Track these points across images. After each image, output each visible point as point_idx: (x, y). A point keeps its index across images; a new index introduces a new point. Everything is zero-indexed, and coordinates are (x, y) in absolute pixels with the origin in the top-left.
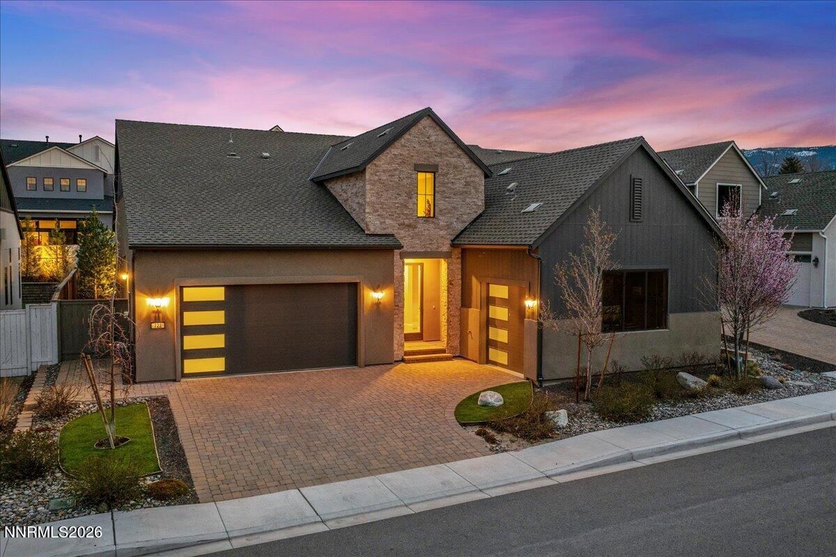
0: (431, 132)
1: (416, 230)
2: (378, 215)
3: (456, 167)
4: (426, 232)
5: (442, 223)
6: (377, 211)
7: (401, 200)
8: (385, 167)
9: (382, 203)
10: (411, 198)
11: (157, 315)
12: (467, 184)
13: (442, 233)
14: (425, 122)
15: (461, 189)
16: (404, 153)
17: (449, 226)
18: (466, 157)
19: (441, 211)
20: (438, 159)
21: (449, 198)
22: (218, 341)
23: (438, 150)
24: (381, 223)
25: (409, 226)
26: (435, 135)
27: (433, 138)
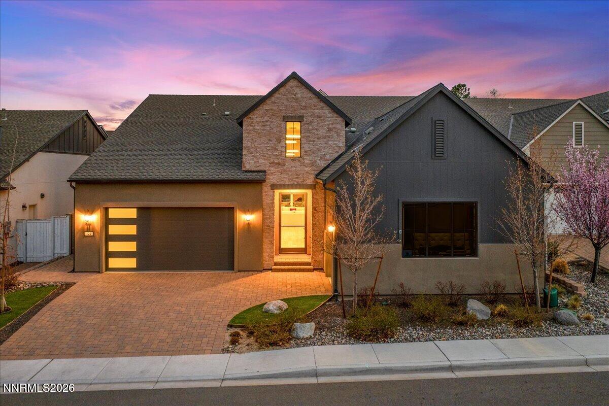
0: (297, 90)
1: (285, 168)
2: (253, 156)
3: (319, 117)
4: (293, 169)
5: (307, 162)
6: (252, 153)
7: (271, 144)
8: (258, 119)
9: (256, 147)
10: (280, 142)
11: (89, 227)
12: (330, 130)
13: (307, 169)
14: (293, 83)
15: (324, 135)
16: (274, 108)
17: (313, 164)
18: (328, 108)
19: (306, 152)
20: (303, 111)
21: (314, 141)
22: (132, 246)
23: (304, 104)
24: (255, 162)
25: (279, 164)
26: (301, 93)
27: (299, 96)
